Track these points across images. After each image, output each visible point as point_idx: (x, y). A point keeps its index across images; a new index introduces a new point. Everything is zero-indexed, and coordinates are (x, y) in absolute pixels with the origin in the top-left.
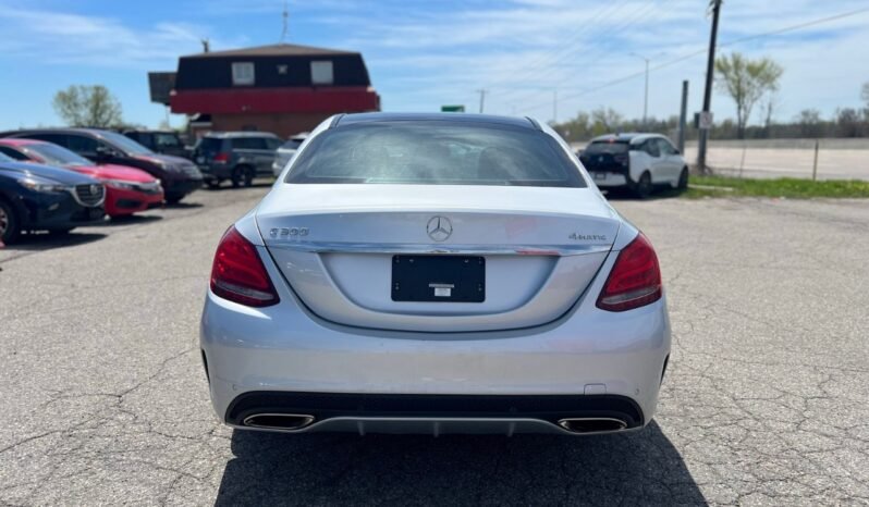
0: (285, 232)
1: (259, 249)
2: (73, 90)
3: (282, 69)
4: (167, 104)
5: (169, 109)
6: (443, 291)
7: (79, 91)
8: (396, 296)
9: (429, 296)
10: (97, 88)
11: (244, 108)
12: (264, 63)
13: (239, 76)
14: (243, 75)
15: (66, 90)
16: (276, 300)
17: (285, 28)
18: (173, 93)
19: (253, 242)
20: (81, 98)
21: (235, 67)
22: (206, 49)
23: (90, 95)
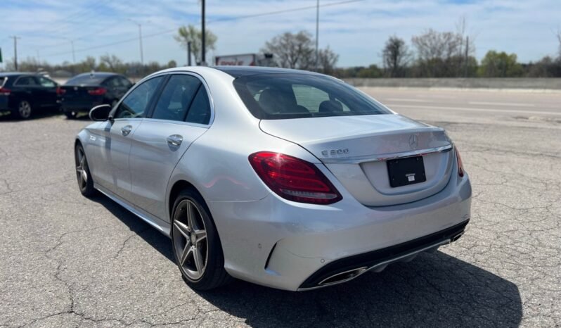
0: (333, 152)
1: (317, 165)
6: (411, 178)
8: (393, 184)
9: (407, 183)
16: (340, 198)
19: (312, 162)
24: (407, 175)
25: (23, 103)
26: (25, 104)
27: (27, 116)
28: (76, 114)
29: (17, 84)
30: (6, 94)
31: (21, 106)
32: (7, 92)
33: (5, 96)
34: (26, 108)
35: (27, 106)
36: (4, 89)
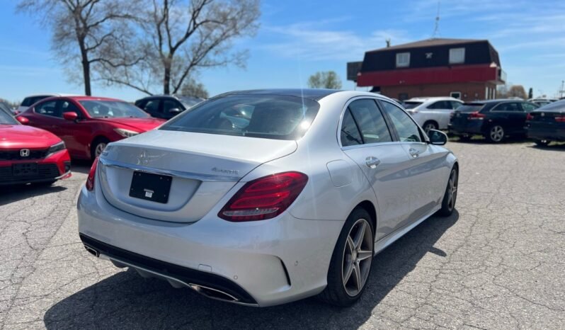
2: (318, 74)
3: (429, 55)
4: (355, 81)
5: (356, 84)
6: (149, 194)
7: (321, 75)
8: (131, 194)
10: (331, 73)
11: (401, 82)
12: (417, 52)
13: (400, 62)
14: (403, 61)
15: (314, 74)
16: (93, 188)
17: (437, 27)
18: (359, 74)
20: (321, 79)
21: (398, 56)
22: (388, 45)
23: (326, 77)
24: (145, 190)
25: (496, 128)
26: (498, 129)
27: (499, 140)
28: (548, 142)
29: (494, 110)
30: (481, 119)
31: (494, 131)
32: (481, 117)
33: (479, 120)
34: (498, 132)
35: (500, 131)
36: (479, 115)
